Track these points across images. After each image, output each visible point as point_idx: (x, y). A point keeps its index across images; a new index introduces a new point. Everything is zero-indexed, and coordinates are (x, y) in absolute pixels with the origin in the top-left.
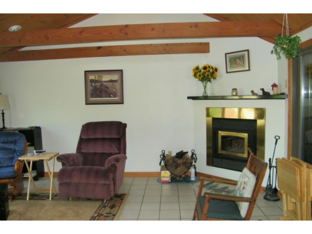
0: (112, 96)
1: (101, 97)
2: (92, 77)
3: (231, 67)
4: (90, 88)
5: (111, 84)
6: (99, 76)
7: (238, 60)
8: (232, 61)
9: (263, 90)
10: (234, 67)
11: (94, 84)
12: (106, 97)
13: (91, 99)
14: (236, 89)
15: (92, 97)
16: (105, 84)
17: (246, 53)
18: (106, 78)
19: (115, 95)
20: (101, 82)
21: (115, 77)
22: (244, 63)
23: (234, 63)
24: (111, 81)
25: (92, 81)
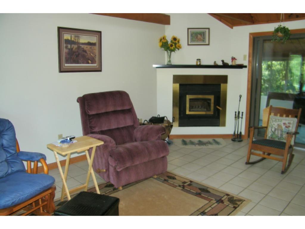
0: (90, 62)
1: (78, 63)
2: (67, 36)
3: (192, 41)
4: (65, 51)
5: (89, 47)
6: (76, 37)
7: (199, 35)
8: (194, 35)
9: (223, 61)
10: (194, 41)
11: (69, 46)
12: (83, 63)
13: (66, 65)
14: (200, 60)
15: (67, 62)
16: (83, 46)
17: (207, 30)
18: (84, 39)
19: (93, 62)
20: (78, 43)
21: (94, 39)
22: (204, 38)
23: (195, 37)
24: (89, 44)
25: (67, 41)
